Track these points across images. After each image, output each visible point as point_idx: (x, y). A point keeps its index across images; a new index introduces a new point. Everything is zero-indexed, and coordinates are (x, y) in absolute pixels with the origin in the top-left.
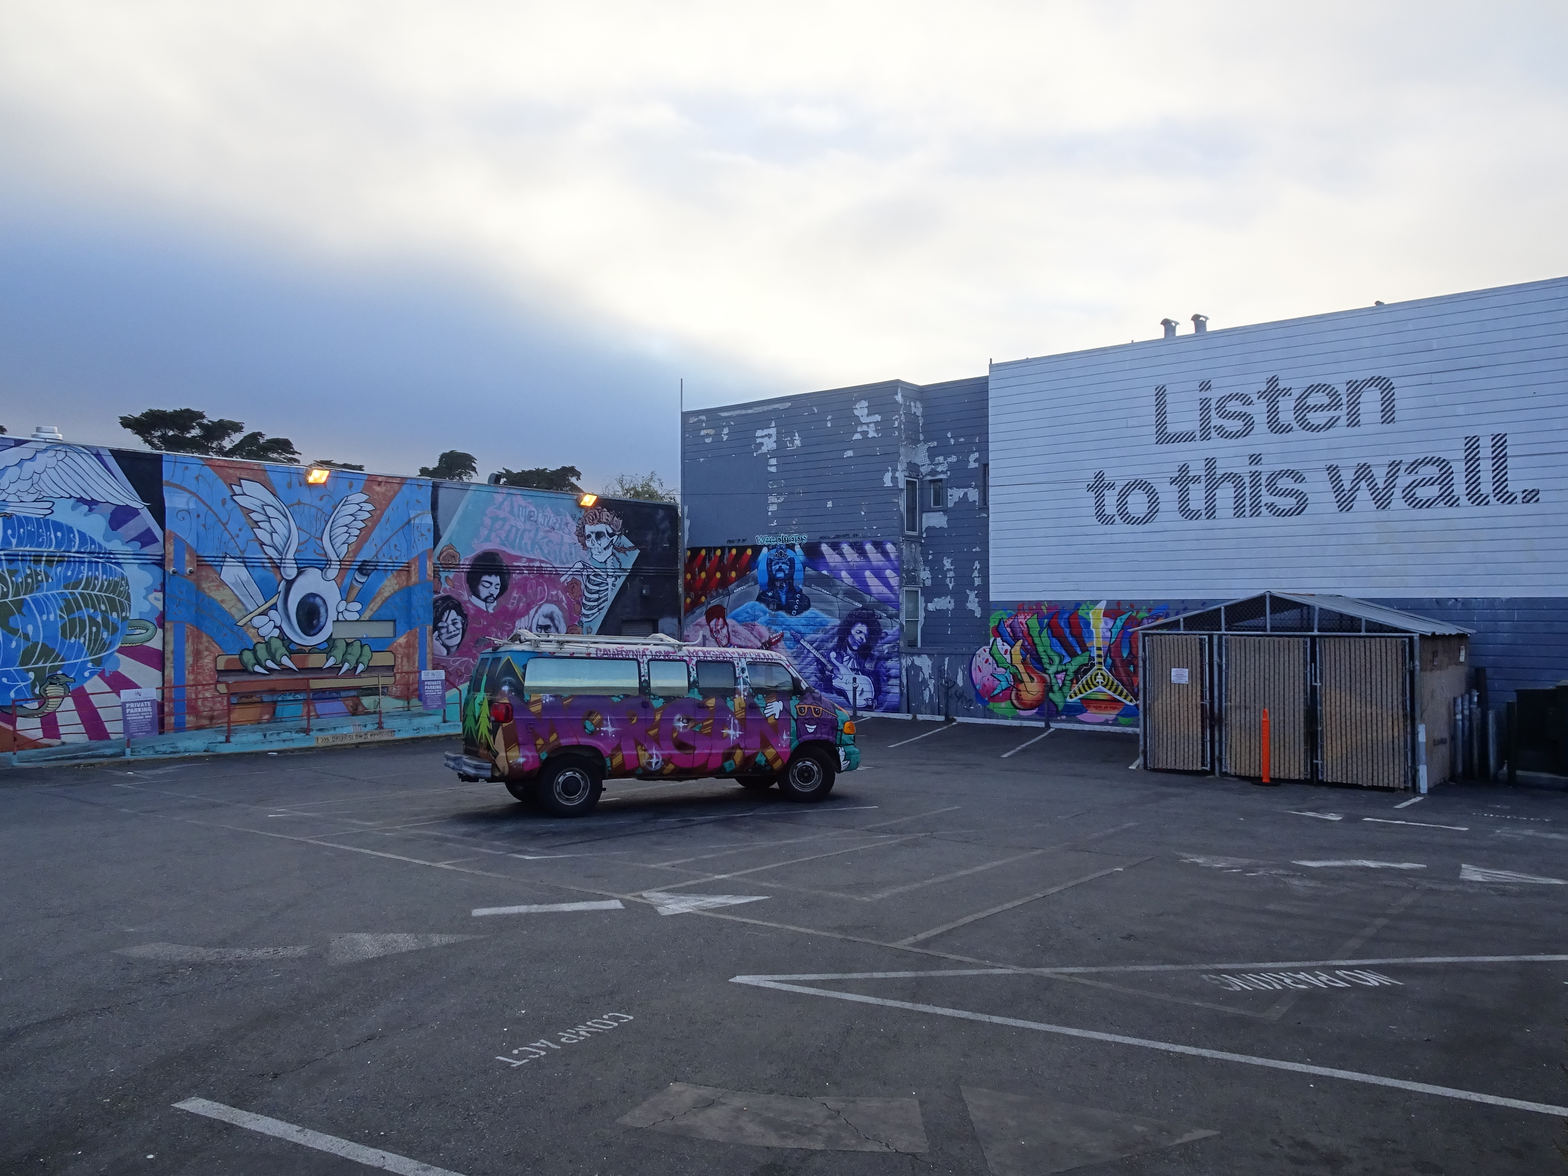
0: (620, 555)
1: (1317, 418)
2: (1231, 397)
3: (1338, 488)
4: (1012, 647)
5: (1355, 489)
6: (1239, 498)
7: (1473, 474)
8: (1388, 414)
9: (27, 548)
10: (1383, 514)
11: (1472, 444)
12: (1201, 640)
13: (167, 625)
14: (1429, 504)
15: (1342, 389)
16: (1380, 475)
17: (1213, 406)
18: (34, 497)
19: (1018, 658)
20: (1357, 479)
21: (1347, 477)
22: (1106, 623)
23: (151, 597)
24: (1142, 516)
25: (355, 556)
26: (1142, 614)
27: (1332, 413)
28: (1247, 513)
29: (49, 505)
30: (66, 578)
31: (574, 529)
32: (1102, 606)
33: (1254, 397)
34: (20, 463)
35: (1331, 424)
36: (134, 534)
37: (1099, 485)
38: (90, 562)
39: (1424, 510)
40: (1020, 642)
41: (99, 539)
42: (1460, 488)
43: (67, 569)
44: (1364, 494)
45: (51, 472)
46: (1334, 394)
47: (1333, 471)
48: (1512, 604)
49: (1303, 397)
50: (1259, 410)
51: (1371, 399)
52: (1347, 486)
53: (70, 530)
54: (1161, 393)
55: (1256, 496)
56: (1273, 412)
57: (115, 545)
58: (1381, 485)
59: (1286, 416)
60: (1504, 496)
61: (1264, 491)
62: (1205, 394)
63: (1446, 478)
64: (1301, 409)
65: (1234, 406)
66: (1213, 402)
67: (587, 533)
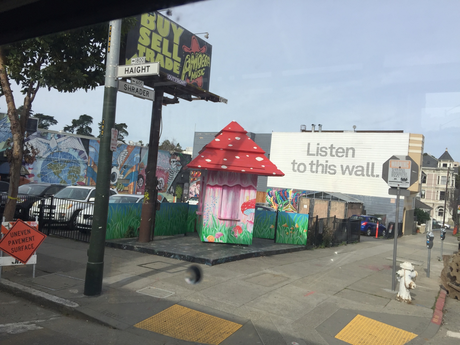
0: (178, 167)
1: (340, 154)
2: (323, 147)
3: (342, 170)
4: (271, 197)
5: (346, 170)
6: (323, 169)
7: (368, 170)
8: (353, 156)
9: (64, 159)
10: (350, 176)
11: (368, 164)
12: (310, 200)
13: (87, 178)
14: (359, 175)
15: (345, 149)
16: (351, 168)
17: (319, 149)
18: (66, 148)
19: (272, 200)
20: (346, 168)
21: (344, 168)
22: (292, 194)
23: (84, 171)
24: (302, 171)
25: (123, 164)
26: (300, 193)
27: (343, 154)
28: (324, 173)
29: (68, 150)
30: (70, 166)
31: (169, 160)
32: (292, 190)
33: (328, 148)
34: (64, 141)
35: (342, 156)
36: (83, 157)
37: (294, 163)
38: (74, 163)
39: (358, 176)
40: (273, 197)
41: (76, 158)
42: (365, 173)
43: (70, 164)
44: (347, 172)
45: (69, 142)
46: (343, 150)
47: (342, 166)
48: (372, 197)
49: (337, 150)
50: (329, 151)
51: (350, 152)
52: (344, 170)
53: (72, 155)
54: (309, 144)
55: (326, 170)
56: (331, 152)
57: (79, 159)
58: (351, 170)
59: (334, 153)
60: (373, 176)
61: (328, 169)
62: (318, 146)
63: (363, 170)
64: (337, 152)
65: (324, 149)
66: (320, 148)
67: (171, 161)
